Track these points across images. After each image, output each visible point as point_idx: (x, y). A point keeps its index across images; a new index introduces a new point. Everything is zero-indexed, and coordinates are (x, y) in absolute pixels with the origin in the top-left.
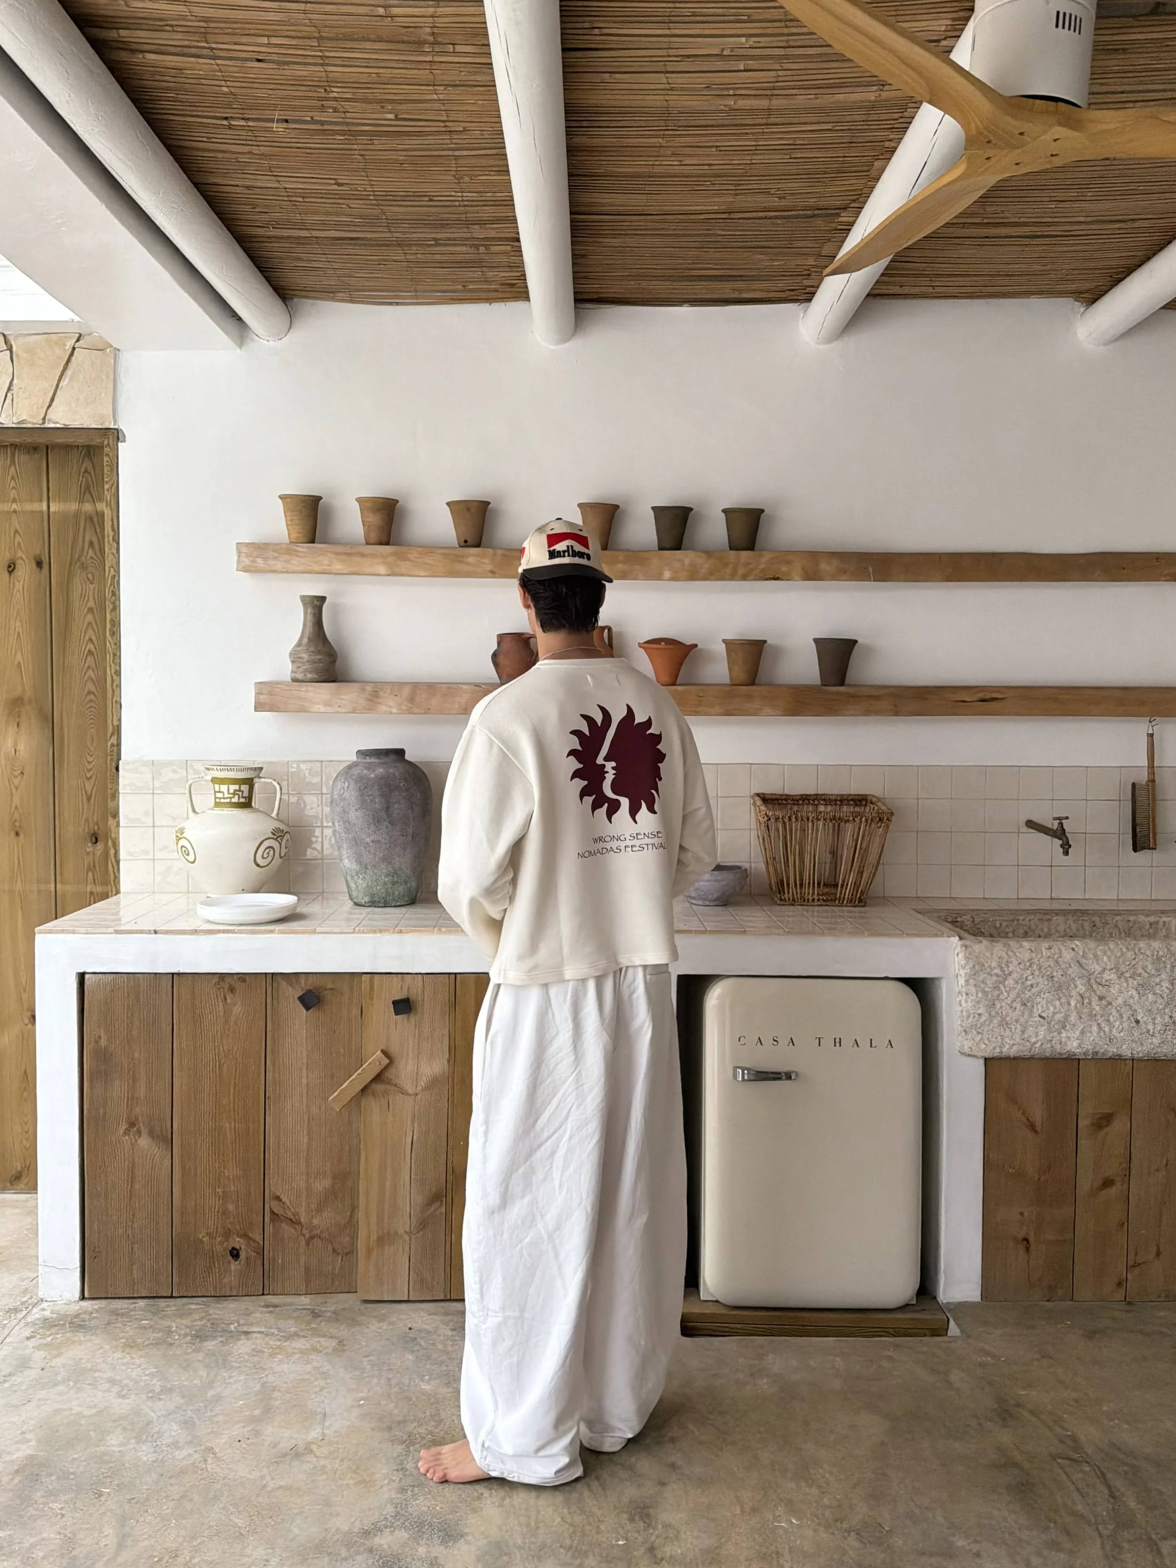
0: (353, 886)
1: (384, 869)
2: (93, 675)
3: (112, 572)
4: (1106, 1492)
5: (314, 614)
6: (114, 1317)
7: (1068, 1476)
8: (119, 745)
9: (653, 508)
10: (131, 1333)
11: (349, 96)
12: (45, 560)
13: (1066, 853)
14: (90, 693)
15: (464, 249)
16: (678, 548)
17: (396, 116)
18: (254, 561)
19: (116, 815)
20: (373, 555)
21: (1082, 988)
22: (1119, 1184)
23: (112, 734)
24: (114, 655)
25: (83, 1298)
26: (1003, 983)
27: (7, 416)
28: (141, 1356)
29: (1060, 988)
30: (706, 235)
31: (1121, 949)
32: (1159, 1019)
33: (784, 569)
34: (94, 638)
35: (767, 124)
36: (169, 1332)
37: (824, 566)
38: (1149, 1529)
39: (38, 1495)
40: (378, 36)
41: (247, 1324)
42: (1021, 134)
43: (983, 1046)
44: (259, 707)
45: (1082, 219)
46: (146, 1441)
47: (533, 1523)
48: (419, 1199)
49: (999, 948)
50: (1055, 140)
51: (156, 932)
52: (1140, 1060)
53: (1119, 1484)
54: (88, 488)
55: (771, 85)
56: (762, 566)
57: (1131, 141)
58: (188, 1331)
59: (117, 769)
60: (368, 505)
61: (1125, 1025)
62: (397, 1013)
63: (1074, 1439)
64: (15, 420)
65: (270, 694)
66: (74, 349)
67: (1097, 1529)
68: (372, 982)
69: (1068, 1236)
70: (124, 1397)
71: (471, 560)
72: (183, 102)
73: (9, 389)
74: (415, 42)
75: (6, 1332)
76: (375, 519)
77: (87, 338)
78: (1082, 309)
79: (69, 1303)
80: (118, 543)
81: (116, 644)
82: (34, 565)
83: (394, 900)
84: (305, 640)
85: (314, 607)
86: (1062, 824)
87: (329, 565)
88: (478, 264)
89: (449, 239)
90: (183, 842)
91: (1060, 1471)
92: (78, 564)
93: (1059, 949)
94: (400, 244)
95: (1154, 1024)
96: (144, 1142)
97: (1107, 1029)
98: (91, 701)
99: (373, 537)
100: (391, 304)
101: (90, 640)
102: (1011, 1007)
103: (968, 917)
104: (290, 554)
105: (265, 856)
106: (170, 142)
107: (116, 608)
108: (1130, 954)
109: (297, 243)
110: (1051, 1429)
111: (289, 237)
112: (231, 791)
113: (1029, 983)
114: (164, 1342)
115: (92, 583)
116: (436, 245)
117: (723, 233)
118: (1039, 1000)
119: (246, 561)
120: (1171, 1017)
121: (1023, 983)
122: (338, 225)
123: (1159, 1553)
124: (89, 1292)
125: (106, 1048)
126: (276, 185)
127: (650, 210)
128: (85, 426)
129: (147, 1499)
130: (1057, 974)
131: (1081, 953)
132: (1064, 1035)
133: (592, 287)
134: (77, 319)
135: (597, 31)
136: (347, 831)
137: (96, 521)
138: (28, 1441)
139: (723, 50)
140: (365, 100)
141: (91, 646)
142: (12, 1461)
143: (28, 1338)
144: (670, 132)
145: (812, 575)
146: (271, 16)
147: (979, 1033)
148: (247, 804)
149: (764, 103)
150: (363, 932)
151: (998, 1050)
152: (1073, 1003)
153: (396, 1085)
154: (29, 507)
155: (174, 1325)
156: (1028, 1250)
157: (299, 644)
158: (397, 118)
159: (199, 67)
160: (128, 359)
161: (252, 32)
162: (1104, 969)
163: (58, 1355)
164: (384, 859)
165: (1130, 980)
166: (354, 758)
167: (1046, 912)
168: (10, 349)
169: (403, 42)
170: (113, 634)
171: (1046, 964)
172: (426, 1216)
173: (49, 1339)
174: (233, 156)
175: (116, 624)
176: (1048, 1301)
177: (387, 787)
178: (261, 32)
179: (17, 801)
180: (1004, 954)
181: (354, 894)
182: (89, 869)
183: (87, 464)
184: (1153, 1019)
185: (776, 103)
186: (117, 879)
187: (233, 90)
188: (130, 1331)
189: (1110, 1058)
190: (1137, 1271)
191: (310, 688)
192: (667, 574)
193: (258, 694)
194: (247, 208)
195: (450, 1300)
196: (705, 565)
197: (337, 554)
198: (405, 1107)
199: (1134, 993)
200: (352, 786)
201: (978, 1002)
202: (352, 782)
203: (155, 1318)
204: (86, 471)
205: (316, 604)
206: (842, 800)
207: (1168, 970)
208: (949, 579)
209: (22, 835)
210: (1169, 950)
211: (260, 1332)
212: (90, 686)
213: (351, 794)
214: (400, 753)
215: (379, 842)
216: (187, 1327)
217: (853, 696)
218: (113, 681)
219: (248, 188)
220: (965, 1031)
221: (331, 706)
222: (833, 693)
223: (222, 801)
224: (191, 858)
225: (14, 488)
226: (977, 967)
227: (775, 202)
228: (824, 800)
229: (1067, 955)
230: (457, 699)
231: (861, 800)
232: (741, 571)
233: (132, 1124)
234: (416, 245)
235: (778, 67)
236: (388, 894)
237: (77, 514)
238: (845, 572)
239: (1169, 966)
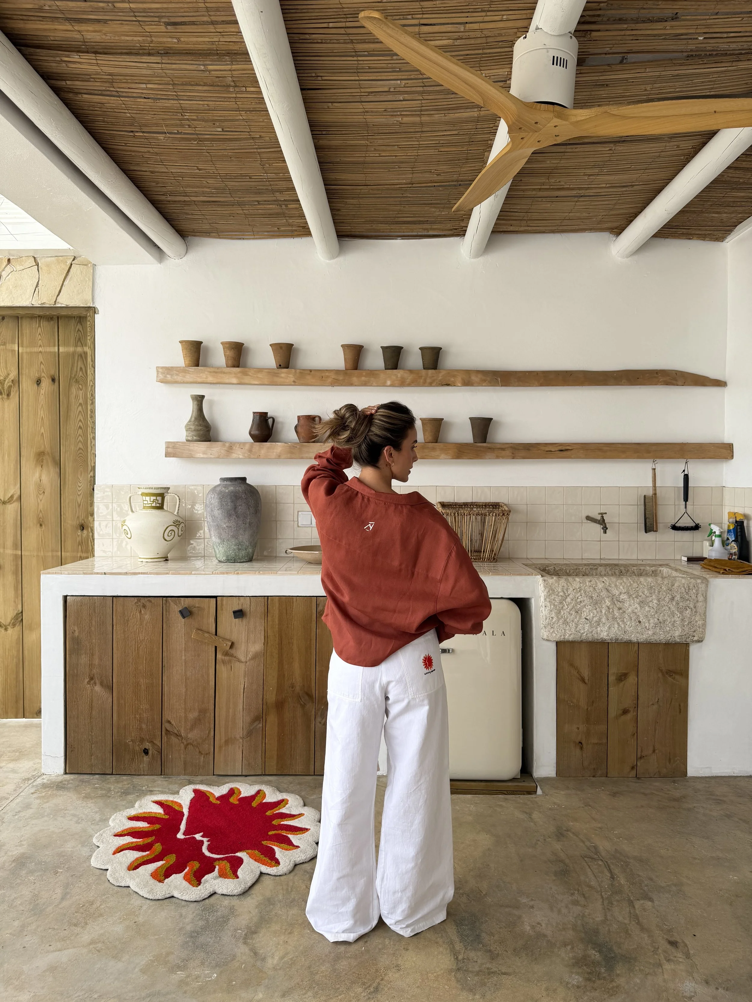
0: (217, 551)
1: (234, 541)
2: (82, 440)
3: (91, 384)
4: (609, 875)
5: (198, 405)
6: (81, 783)
7: (589, 867)
8: (94, 476)
9: (381, 347)
10: (89, 791)
11: (195, 118)
12: (57, 378)
13: (605, 532)
14: (80, 449)
15: (274, 206)
16: (396, 369)
17: (223, 129)
18: (165, 377)
19: (92, 514)
20: (230, 373)
21: (608, 603)
22: (632, 712)
23: (91, 471)
24: (92, 428)
25: (66, 773)
26: (565, 600)
27: (35, 301)
28: (92, 803)
29: (596, 603)
30: (402, 197)
31: (630, 582)
32: (652, 621)
33: (452, 379)
34: (82, 420)
35: (422, 132)
36: (109, 790)
37: (474, 378)
38: (630, 895)
39: (23, 872)
40: (205, 83)
41: (152, 787)
42: (536, 123)
43: (554, 635)
44: (167, 455)
45: (604, 185)
46: (87, 846)
47: (290, 889)
48: (248, 719)
49: (562, 581)
50: (555, 126)
51: (105, 574)
52: (642, 643)
53: (616, 871)
54: (79, 339)
55: (419, 108)
56: (440, 378)
57: (596, 126)
58: (119, 790)
59: (93, 489)
60: (227, 346)
61: (633, 624)
62: (235, 617)
63: (595, 847)
64: (40, 302)
65: (173, 447)
66: (71, 264)
67: (601, 895)
68: (222, 600)
69: (604, 741)
70: (79, 823)
71: (283, 375)
72: (108, 123)
73: (37, 286)
74: (224, 86)
75: (21, 790)
76: (230, 353)
77: (79, 259)
78: (614, 239)
79: (58, 776)
80: (94, 368)
81: (93, 422)
82: (50, 380)
83: (239, 558)
84: (193, 419)
85: (198, 401)
86: (603, 517)
87: (207, 378)
88: (283, 215)
89: (265, 201)
90: (125, 527)
91: (586, 864)
92: (74, 380)
93: (596, 582)
94: (240, 204)
95: (649, 623)
96: (98, 688)
97: (623, 626)
98: (80, 453)
99: (230, 363)
100: (240, 239)
101: (80, 421)
102: (570, 613)
103: (552, 567)
104: (185, 373)
105: (169, 535)
106: (105, 145)
107: (93, 403)
108: (635, 585)
109: (184, 205)
110: (583, 842)
111: (179, 201)
112: (152, 500)
113: (579, 600)
114: (106, 796)
115: (81, 390)
116: (259, 204)
117: (411, 196)
118: (584, 609)
119: (161, 376)
120: (658, 619)
121: (576, 600)
122: (203, 194)
123: (634, 907)
124: (69, 770)
125: (78, 637)
126: (166, 170)
127: (369, 183)
128: (77, 306)
129: (82, 875)
130: (595, 596)
131: (608, 584)
132: (599, 629)
133: (346, 228)
134: (72, 248)
135: (320, 78)
136: (213, 521)
137: (83, 356)
138: (23, 845)
139: (390, 88)
140: (203, 120)
141: (80, 423)
142: (12, 856)
143: (32, 793)
144: (371, 137)
145: (467, 383)
146: (144, 72)
147: (552, 628)
148: (160, 507)
149: (417, 119)
150: (218, 574)
151: (562, 637)
152: (604, 611)
153: (235, 657)
154: (49, 349)
155: (112, 787)
156: (581, 748)
157: (190, 421)
158: (223, 131)
159: (112, 102)
160: (101, 271)
161: (137, 81)
162: (621, 593)
163: (47, 802)
164: (233, 536)
165: (635, 599)
166: (218, 482)
167: (594, 565)
168: (38, 265)
169: (218, 86)
170: (91, 417)
171: (588, 590)
172: (252, 728)
173: (44, 794)
174: (140, 154)
175: (93, 411)
176: (594, 777)
177: (235, 497)
178: (142, 81)
179: (41, 507)
180: (565, 585)
181: (218, 556)
182: (79, 544)
183: (79, 327)
184: (649, 620)
185: (424, 118)
186: (93, 548)
187: (132, 115)
188: (88, 790)
189: (625, 642)
190: (642, 761)
191: (195, 445)
192: (389, 383)
193: (167, 448)
194: (154, 184)
195: (265, 775)
196: (409, 378)
197: (210, 372)
198: (240, 669)
199: (637, 605)
200: (216, 496)
201: (551, 611)
202: (216, 494)
203: (103, 783)
204: (79, 330)
205: (199, 400)
206: (486, 505)
207: (656, 593)
208: (541, 385)
209: (43, 526)
210: (656, 582)
211: (158, 791)
212: (80, 445)
213: (215, 501)
214: (244, 479)
215: (230, 527)
216: (119, 788)
217: (490, 448)
218: (91, 442)
219: (152, 172)
220: (545, 627)
221: (206, 454)
222: (481, 447)
223: (147, 505)
224: (129, 536)
225: (40, 339)
226: (551, 591)
227: (435, 178)
228: (476, 505)
229: (600, 585)
230: (275, 451)
231: (496, 506)
232: (429, 380)
233: (92, 679)
234: (248, 205)
235: (421, 98)
236: (236, 555)
237: (74, 354)
238: (485, 381)
239: (656, 591)
